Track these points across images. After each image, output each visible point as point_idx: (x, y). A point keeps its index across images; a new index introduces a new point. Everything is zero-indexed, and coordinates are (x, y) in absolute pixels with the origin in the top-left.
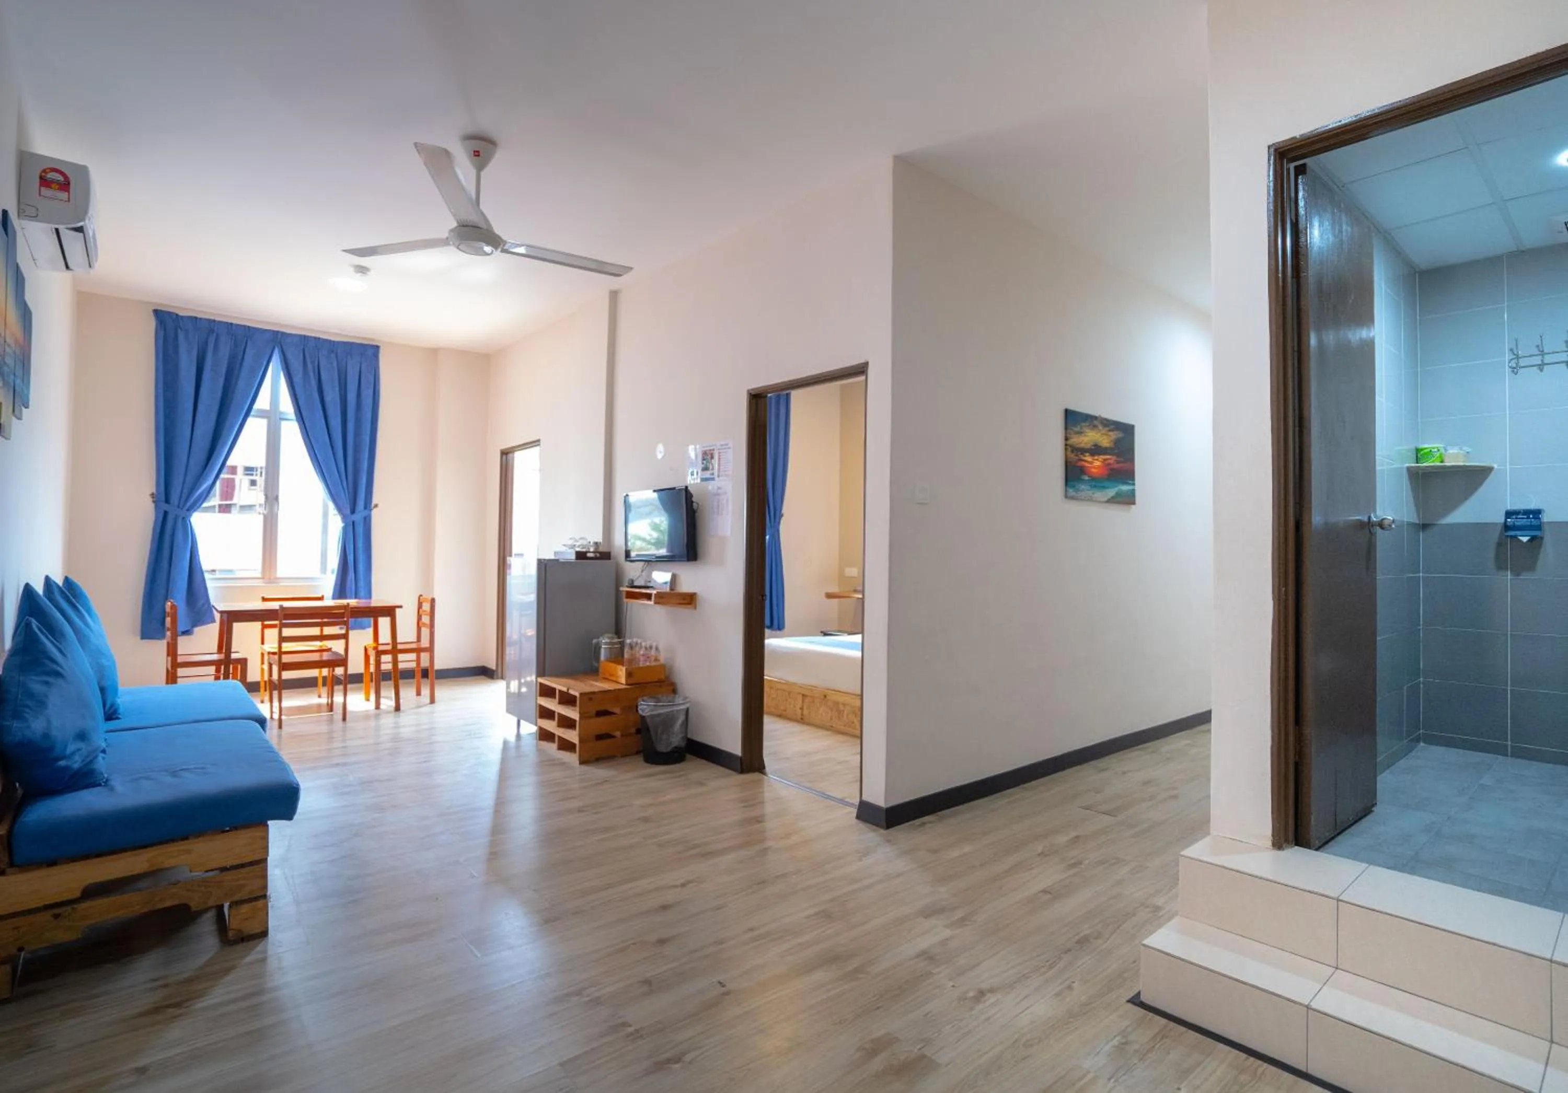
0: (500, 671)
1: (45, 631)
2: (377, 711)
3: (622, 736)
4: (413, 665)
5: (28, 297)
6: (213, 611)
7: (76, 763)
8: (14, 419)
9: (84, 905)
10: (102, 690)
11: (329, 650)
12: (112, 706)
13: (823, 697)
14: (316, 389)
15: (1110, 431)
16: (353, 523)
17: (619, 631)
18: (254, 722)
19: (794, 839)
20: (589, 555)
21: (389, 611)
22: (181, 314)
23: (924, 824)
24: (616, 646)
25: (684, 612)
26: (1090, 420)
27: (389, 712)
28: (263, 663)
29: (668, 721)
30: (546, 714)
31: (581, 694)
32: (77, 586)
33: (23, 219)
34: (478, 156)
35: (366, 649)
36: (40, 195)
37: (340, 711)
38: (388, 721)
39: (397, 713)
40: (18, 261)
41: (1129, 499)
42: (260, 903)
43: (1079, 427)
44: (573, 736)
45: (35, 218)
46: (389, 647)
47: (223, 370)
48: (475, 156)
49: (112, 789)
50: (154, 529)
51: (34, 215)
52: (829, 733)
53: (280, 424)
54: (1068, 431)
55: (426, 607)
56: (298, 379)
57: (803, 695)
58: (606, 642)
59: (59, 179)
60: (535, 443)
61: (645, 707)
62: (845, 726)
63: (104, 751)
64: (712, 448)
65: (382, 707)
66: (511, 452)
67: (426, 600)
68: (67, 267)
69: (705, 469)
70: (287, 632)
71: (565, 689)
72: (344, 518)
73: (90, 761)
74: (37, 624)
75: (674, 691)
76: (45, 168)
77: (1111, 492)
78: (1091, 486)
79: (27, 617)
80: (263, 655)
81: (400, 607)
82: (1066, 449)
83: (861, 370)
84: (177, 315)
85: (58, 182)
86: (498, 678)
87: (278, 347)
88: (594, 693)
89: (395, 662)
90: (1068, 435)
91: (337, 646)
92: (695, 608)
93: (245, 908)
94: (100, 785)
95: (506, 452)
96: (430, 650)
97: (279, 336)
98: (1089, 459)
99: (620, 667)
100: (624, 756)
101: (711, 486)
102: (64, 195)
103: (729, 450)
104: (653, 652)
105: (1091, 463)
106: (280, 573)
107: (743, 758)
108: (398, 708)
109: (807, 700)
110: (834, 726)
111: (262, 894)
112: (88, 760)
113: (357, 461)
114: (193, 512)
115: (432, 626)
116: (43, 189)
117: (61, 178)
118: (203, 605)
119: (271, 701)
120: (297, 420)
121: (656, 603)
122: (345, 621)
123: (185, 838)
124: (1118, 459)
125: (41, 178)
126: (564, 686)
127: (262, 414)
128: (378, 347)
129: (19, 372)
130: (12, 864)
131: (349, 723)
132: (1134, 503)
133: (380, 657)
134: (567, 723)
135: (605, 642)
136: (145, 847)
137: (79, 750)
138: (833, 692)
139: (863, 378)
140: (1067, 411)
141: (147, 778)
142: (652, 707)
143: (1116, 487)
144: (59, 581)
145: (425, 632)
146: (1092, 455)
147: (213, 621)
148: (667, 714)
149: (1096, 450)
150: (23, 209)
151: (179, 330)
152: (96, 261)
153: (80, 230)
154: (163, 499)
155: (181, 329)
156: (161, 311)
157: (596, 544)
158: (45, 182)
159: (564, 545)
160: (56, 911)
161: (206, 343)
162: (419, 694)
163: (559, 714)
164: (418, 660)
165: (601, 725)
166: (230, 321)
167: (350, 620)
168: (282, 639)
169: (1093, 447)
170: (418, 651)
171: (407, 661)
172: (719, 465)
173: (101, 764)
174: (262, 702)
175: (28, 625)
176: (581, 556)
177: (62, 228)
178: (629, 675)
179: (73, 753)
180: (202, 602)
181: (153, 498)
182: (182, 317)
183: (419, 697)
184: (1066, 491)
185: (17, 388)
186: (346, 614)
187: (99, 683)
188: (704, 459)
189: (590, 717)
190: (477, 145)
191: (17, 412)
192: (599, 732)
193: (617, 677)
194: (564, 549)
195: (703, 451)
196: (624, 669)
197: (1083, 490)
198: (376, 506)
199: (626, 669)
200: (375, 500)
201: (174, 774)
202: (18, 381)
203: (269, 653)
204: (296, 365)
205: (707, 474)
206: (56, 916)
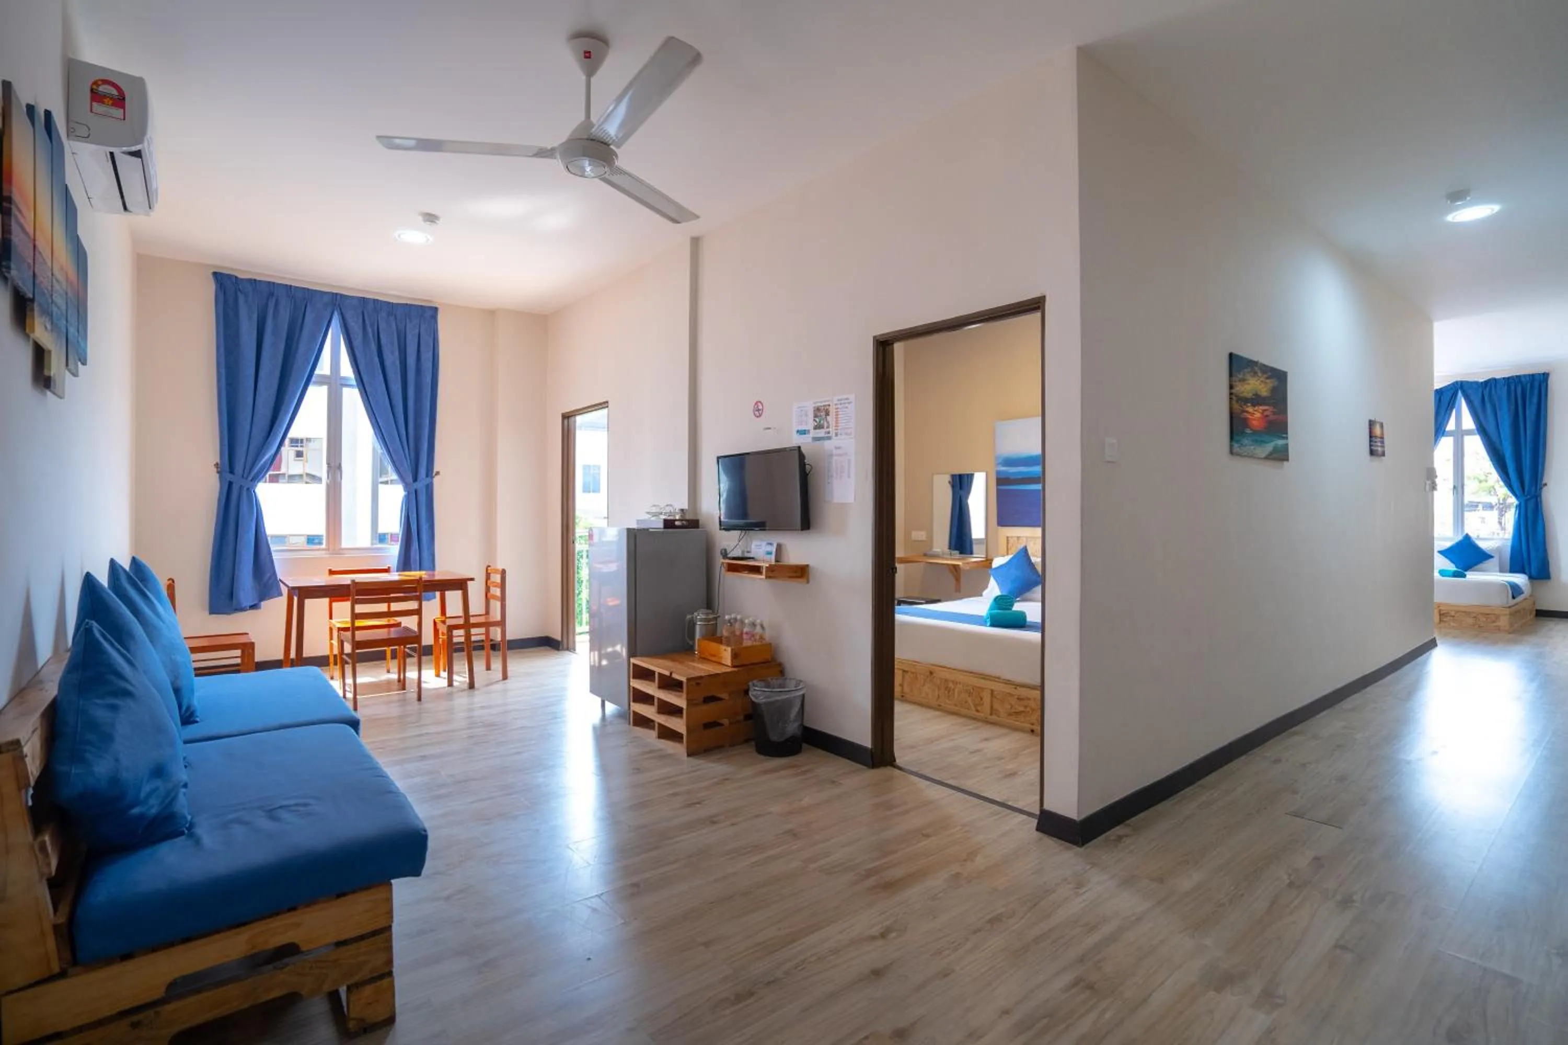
0: (565, 640)
1: (109, 636)
2: (450, 688)
3: (731, 723)
4: (483, 637)
5: (81, 232)
6: (280, 585)
7: (153, 808)
8: (68, 374)
9: (169, 1007)
10: (177, 691)
11: (399, 625)
12: (188, 708)
13: (928, 674)
14: (375, 353)
15: (1267, 378)
16: (416, 491)
17: (709, 604)
18: (348, 727)
19: (980, 862)
20: (677, 523)
21: (460, 584)
22: (241, 276)
23: (1120, 838)
24: (712, 622)
25: (795, 586)
26: (1251, 364)
27: (463, 690)
28: (331, 638)
29: (781, 709)
30: (641, 697)
31: (688, 680)
32: (145, 566)
33: (74, 140)
34: (589, 57)
35: (435, 623)
36: (91, 111)
37: (415, 689)
38: (461, 701)
39: (471, 690)
40: (67, 182)
41: (1281, 455)
42: (385, 982)
43: (1242, 373)
44: (678, 724)
45: (86, 138)
46: (461, 621)
47: (284, 335)
48: (586, 57)
49: (197, 842)
50: (219, 500)
51: (86, 136)
52: (937, 713)
53: (342, 389)
54: (1234, 378)
55: (497, 578)
56: (357, 343)
57: (904, 671)
58: (702, 618)
59: (113, 93)
60: (603, 405)
61: (759, 693)
62: (956, 705)
63: (185, 786)
64: (827, 403)
65: (455, 684)
66: (572, 416)
67: (496, 571)
68: (125, 208)
69: (818, 427)
70: (360, 609)
71: (667, 673)
72: (407, 487)
73: (170, 798)
74: (98, 626)
75: (782, 672)
76: (97, 78)
77: (1269, 447)
78: (1253, 441)
79: (87, 620)
80: (331, 629)
81: (472, 579)
82: (1231, 399)
83: (1036, 305)
84: (236, 277)
85: (112, 98)
86: (563, 649)
87: (337, 311)
88: (701, 677)
89: (468, 636)
90: (1234, 383)
91: (410, 622)
92: (808, 582)
93: (368, 990)
94: (182, 833)
95: (567, 415)
96: (502, 623)
97: (338, 297)
98: (1250, 409)
99: (723, 647)
100: (733, 745)
101: (828, 445)
102: (118, 112)
103: (849, 406)
104: (758, 630)
105: (1253, 414)
106: (345, 544)
107: (873, 751)
108: (472, 686)
109: (907, 676)
110: (942, 704)
111: (387, 970)
112: (167, 801)
113: (418, 427)
114: (258, 482)
115: (503, 599)
116: (94, 104)
117: (114, 92)
118: (270, 578)
119: (343, 676)
120: (358, 386)
121: (767, 577)
122: (417, 596)
123: (293, 909)
124: (1275, 410)
125: (92, 90)
126: (666, 670)
127: (323, 380)
128: (436, 309)
129: (73, 319)
130: (75, 962)
131: (427, 705)
132: (1287, 460)
133: (452, 632)
134: (668, 709)
135: (700, 616)
136: (244, 924)
137: (157, 789)
138: (940, 668)
139: (1038, 315)
140: (1231, 355)
141: (239, 821)
142: (768, 694)
143: (1272, 441)
144: (126, 564)
145: (496, 606)
146: (1254, 405)
147: (280, 594)
148: (784, 701)
149: (1257, 400)
150: (72, 128)
151: (239, 293)
152: (157, 202)
153: (138, 154)
154: (228, 469)
155: (241, 292)
156: (221, 274)
157: (682, 510)
158: (96, 96)
159: (648, 513)
160: (135, 1018)
161: (267, 304)
162: (488, 668)
163: (659, 699)
164: (487, 634)
165: (708, 711)
166: (289, 283)
167: (423, 594)
168: (355, 616)
169: (1254, 397)
170: (487, 625)
171: (477, 634)
172: (837, 422)
173: (183, 805)
174: (332, 678)
175: (89, 631)
176: (669, 524)
177: (116, 151)
178: (735, 656)
179: (149, 795)
180: (268, 575)
181: (217, 468)
182: (242, 280)
183: (489, 672)
184: (1231, 447)
185: (70, 336)
186: (418, 588)
187: (172, 683)
188: (816, 416)
189: (697, 704)
190: (588, 44)
191: (71, 366)
192: (706, 721)
193: (721, 658)
194: (647, 517)
195: (814, 407)
196: (729, 649)
197: (1246, 445)
198: (438, 473)
199: (732, 650)
200: (436, 468)
201: (271, 814)
202: (72, 330)
203: (340, 629)
204: (356, 327)
205: (821, 433)
206: (135, 1025)
